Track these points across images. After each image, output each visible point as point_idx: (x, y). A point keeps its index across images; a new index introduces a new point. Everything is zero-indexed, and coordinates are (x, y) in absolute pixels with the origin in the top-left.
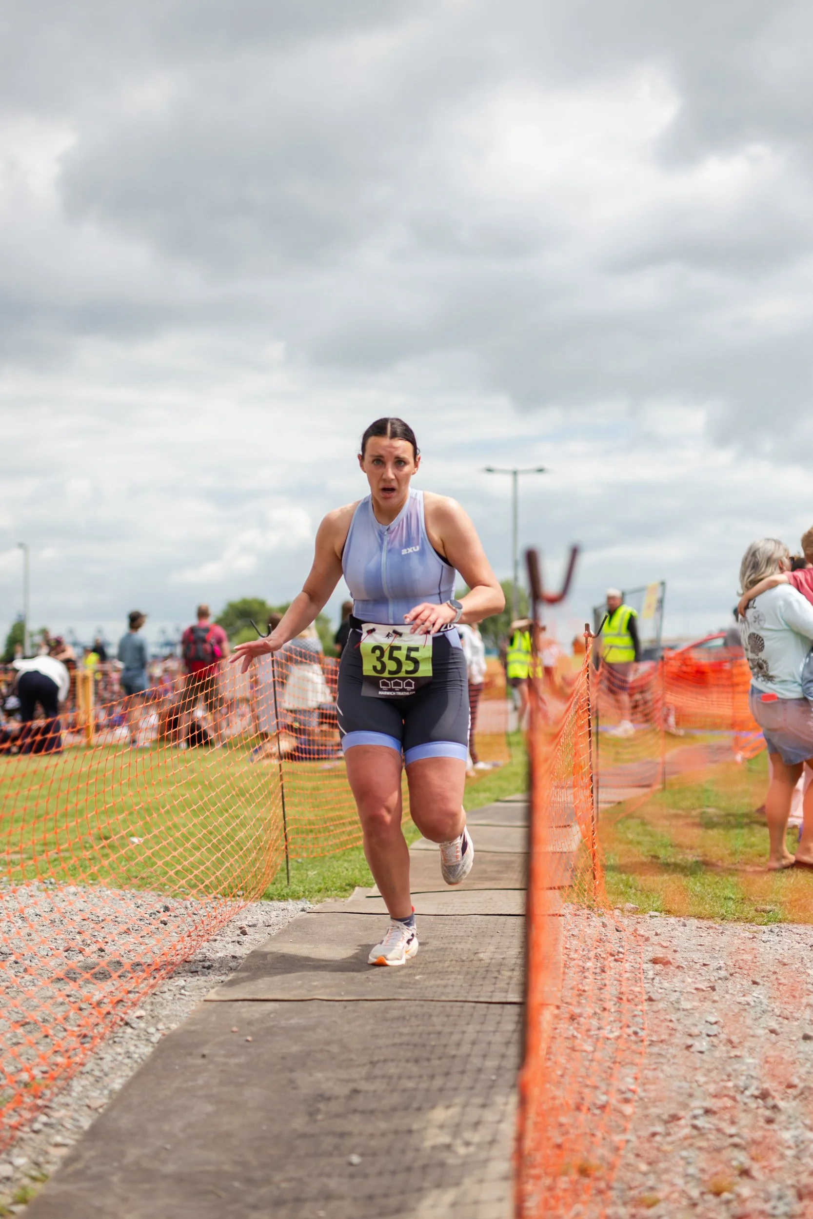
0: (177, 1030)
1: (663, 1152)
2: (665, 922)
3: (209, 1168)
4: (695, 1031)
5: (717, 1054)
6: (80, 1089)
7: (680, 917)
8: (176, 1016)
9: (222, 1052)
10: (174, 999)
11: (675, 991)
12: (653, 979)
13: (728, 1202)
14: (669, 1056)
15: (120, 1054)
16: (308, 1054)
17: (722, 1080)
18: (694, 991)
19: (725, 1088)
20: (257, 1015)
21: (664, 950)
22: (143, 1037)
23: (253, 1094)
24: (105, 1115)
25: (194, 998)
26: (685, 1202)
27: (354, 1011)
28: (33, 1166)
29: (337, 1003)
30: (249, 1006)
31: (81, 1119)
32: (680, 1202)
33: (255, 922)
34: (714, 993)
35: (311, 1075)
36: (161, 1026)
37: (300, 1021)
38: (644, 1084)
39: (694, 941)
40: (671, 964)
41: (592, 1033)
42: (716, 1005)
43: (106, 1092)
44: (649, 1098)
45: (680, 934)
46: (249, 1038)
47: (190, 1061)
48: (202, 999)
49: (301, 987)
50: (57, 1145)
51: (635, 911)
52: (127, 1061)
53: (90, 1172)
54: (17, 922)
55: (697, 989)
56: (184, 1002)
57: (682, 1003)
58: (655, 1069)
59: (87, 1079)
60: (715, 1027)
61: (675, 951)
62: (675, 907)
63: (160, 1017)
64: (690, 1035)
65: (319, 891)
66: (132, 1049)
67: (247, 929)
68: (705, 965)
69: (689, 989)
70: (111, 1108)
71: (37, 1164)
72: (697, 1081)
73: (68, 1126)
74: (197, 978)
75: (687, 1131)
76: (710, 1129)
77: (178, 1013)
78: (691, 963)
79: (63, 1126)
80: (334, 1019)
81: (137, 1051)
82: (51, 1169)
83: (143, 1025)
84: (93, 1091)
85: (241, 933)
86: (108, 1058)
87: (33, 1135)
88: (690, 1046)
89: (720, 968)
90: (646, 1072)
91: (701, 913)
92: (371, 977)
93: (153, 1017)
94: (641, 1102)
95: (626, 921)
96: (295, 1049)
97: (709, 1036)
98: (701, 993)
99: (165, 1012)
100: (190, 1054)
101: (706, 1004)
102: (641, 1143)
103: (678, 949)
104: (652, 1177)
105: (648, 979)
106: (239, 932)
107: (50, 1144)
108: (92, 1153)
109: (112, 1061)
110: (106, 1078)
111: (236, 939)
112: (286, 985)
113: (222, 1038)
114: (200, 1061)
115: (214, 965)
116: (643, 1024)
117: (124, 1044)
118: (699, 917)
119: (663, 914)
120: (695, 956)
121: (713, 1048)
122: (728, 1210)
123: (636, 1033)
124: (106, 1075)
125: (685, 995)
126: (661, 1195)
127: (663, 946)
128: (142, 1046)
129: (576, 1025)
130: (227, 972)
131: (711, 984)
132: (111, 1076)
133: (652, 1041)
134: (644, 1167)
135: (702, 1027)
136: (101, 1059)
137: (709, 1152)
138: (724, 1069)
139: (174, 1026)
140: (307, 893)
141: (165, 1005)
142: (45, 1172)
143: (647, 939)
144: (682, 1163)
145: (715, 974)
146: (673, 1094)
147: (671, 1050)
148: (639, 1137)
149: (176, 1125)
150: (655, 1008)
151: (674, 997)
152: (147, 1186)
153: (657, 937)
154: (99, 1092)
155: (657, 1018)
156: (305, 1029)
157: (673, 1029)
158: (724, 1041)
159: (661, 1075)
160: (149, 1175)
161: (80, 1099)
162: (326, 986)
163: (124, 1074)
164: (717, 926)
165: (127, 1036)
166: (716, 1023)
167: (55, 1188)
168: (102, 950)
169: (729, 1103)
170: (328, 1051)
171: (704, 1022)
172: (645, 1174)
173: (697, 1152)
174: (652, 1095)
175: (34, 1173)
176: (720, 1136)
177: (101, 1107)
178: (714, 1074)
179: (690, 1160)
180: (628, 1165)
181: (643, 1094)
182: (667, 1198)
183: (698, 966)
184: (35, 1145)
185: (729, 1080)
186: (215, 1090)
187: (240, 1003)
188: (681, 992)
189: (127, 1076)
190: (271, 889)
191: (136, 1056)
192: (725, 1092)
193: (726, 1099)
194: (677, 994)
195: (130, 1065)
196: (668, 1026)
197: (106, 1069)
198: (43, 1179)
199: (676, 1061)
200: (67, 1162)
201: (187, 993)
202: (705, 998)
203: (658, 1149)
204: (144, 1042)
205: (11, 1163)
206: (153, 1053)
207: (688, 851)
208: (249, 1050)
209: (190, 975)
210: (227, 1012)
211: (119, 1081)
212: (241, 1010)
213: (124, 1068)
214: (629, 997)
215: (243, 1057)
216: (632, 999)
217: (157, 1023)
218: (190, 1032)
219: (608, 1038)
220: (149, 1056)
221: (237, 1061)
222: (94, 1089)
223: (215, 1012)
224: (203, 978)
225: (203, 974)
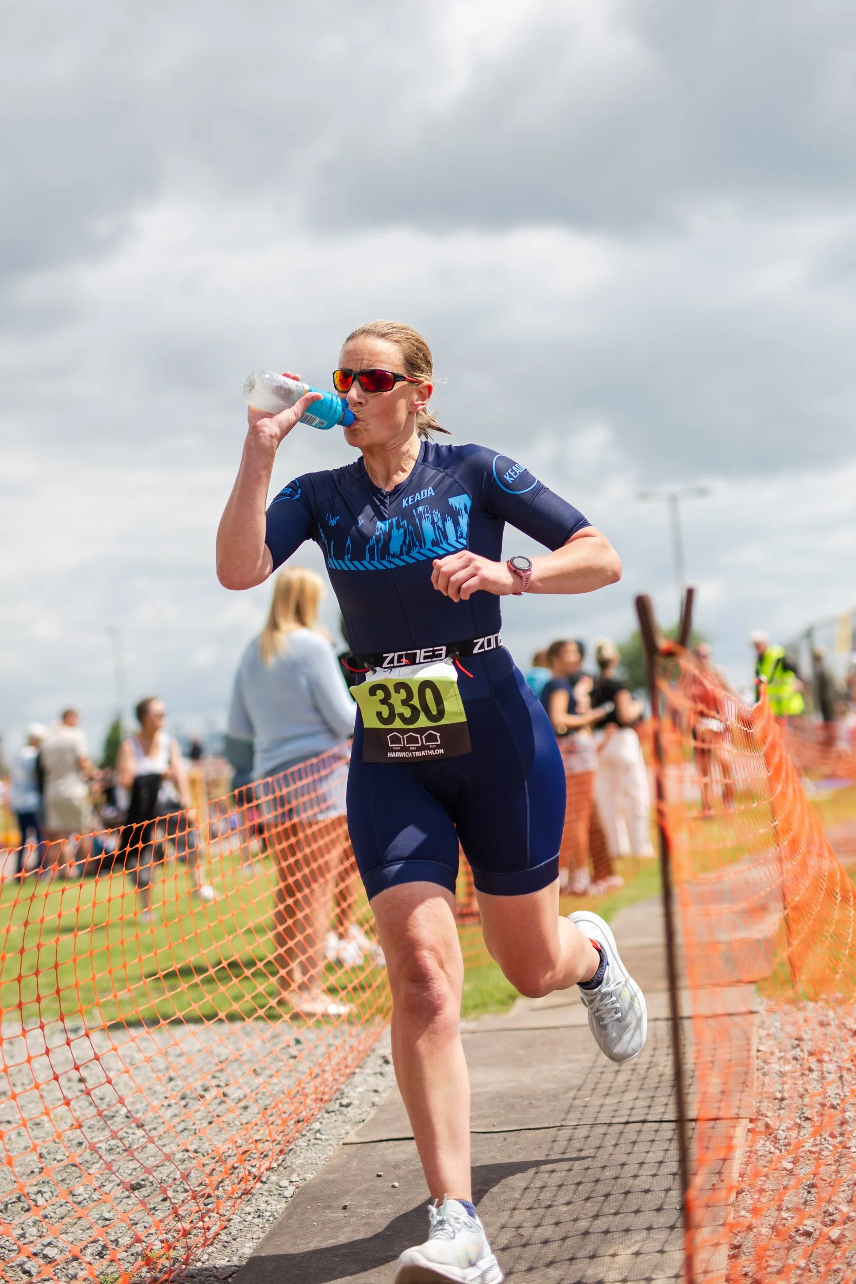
0: (311, 1180)
6: (206, 1257)
8: (312, 1164)
9: (365, 1202)
10: (308, 1145)
15: (249, 1214)
20: (404, 1156)
25: (332, 1142)
27: (516, 1143)
29: (495, 1135)
30: (395, 1146)
36: (294, 1178)
43: (235, 1258)
46: (396, 1184)
47: (329, 1215)
48: (341, 1143)
52: (257, 1221)
56: (320, 1147)
59: (212, 1245)
63: (294, 1167)
65: (476, 1007)
66: (263, 1206)
74: (335, 1118)
77: (314, 1161)
80: (492, 1154)
81: (269, 1208)
83: (274, 1178)
85: (384, 1063)
86: (236, 1219)
92: (534, 1102)
93: (285, 1168)
95: (831, 1014)
99: (300, 1161)
100: (330, 1207)
106: (381, 1062)
109: (240, 1222)
110: (234, 1243)
111: (378, 1070)
113: (365, 1186)
114: (341, 1214)
115: (354, 1102)
117: (254, 1201)
123: (843, 1144)
124: (233, 1240)
128: (274, 1202)
129: (774, 1140)
130: (368, 1109)
132: (241, 1239)
136: (228, 1220)
139: (309, 1176)
141: (298, 1153)
154: (227, 1259)
163: (255, 1236)
165: (257, 1192)
168: (225, 1095)
177: (230, 1276)
187: (384, 1143)
189: (259, 1238)
191: (268, 1214)
195: (261, 1226)
197: (234, 1232)
201: (323, 1137)
204: (276, 1198)
206: (286, 1208)
208: (396, 1197)
209: (326, 1115)
210: (369, 1155)
211: (250, 1244)
212: (385, 1152)
213: (254, 1229)
214: (835, 1102)
215: (390, 1206)
216: (838, 1104)
217: (291, 1174)
218: (328, 1182)
219: (811, 1152)
220: (283, 1212)
221: (383, 1211)
222: (222, 1257)
223: (356, 1157)
224: (341, 1118)
225: (341, 1113)
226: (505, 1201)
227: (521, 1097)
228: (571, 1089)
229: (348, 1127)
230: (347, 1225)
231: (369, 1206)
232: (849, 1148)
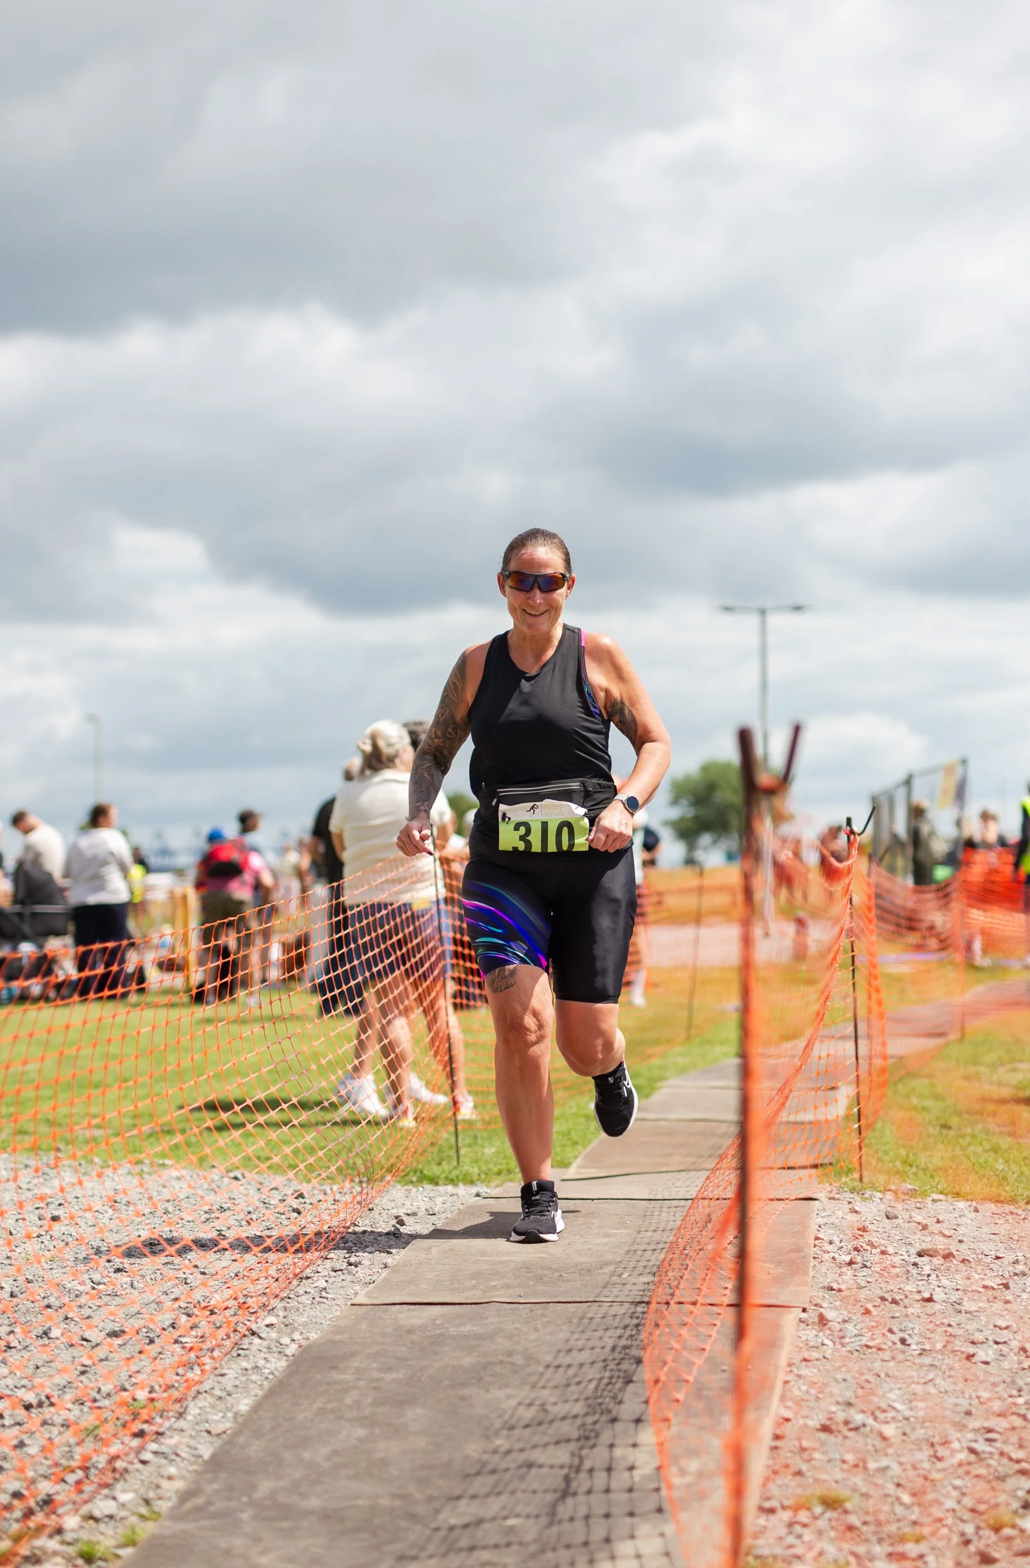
0: (316, 1340)
1: (932, 1481)
2: (951, 1208)
3: (360, 1502)
4: (980, 1337)
5: (1006, 1365)
6: (198, 1411)
7: (972, 1201)
8: (316, 1323)
9: (375, 1365)
10: (313, 1303)
11: (957, 1290)
12: (929, 1275)
13: (1009, 1539)
14: (944, 1367)
15: (246, 1369)
16: (485, 1367)
17: (1011, 1396)
18: (982, 1290)
19: (1015, 1404)
20: (418, 1322)
21: (946, 1240)
22: (275, 1349)
23: (415, 1415)
24: (230, 1442)
25: (339, 1302)
26: (956, 1539)
27: (543, 1316)
28: (141, 1502)
29: (522, 1307)
30: (409, 1310)
31: (199, 1446)
32: (950, 1539)
33: (414, 1209)
34: (1008, 1292)
35: (487, 1391)
36: (296, 1336)
37: (474, 1329)
38: (910, 1401)
39: (986, 1230)
40: (954, 1257)
41: (847, 1340)
42: (1008, 1306)
43: (230, 1415)
44: (916, 1418)
45: (969, 1221)
48: (349, 1303)
49: (474, 1287)
50: (170, 1478)
51: (913, 1193)
52: (255, 1377)
53: (212, 1508)
54: (106, 1212)
55: (985, 1287)
56: (326, 1306)
57: (965, 1303)
58: (925, 1383)
59: (205, 1399)
60: (1006, 1331)
61: (961, 1241)
62: (966, 1188)
63: (296, 1325)
64: (973, 1343)
65: (499, 1173)
66: (261, 1363)
67: (405, 1218)
68: (997, 1258)
69: (974, 1287)
70: (238, 1433)
71: (147, 1502)
72: (978, 1397)
73: (183, 1455)
74: (343, 1277)
75: (963, 1456)
76: (991, 1453)
77: (319, 1320)
78: (980, 1256)
79: (177, 1455)
80: (517, 1325)
81: (268, 1365)
82: (164, 1506)
83: (274, 1335)
84: (216, 1414)
85: (397, 1223)
86: (231, 1374)
87: (140, 1466)
88: (973, 1355)
89: (1016, 1262)
90: (913, 1386)
91: (999, 1195)
93: (287, 1325)
94: (905, 1422)
95: (899, 1206)
96: (467, 1361)
97: (997, 1343)
98: (990, 1293)
99: (302, 1319)
100: (335, 1368)
101: (995, 1306)
102: (904, 1470)
103: (965, 1239)
104: (916, 1509)
105: (924, 1275)
106: (394, 1222)
107: (162, 1477)
108: (216, 1486)
109: (236, 1378)
110: (229, 1398)
111: (391, 1230)
112: (456, 1285)
115: (363, 1262)
116: (913, 1329)
117: (251, 1357)
118: (998, 1201)
119: (950, 1197)
120: (985, 1247)
121: (1001, 1358)
122: (1009, 1548)
123: (903, 1341)
124: (229, 1395)
125: (969, 1294)
126: (926, 1531)
127: (945, 1236)
128: (274, 1360)
129: (828, 1332)
130: (380, 1270)
131: (1005, 1281)
132: (234, 1396)
133: (924, 1350)
134: (906, 1498)
135: (990, 1332)
136: (222, 1375)
137: (989, 1482)
138: (1013, 1382)
139: (313, 1336)
140: (483, 1176)
141: (301, 1310)
142: (156, 1509)
143: (925, 1227)
144: (954, 1493)
145: (1011, 1268)
146: (948, 1413)
147: (946, 1361)
148: (901, 1464)
149: (319, 1454)
150: (929, 1310)
151: (955, 1296)
152: (285, 1524)
153: (938, 1225)
154: (221, 1415)
155: (931, 1322)
156: (481, 1337)
157: (951, 1335)
158: (1016, 1350)
159: (933, 1390)
160: (286, 1512)
161: (197, 1424)
162: (507, 1286)
163: (252, 1393)
164: (1020, 1212)
165: (254, 1348)
166: (1006, 1328)
167: (169, 1527)
169: (1018, 1422)
170: (508, 1362)
171: (991, 1327)
172: (907, 1507)
173: (974, 1481)
174: (921, 1413)
175: (143, 1510)
176: (1005, 1461)
177: (224, 1432)
178: (1000, 1389)
179: (965, 1490)
180: (886, 1496)
181: (907, 1413)
182: (934, 1534)
183: (989, 1259)
184: (143, 1478)
185: (1020, 1396)
186: (367, 1412)
187: (397, 1306)
188: (964, 1291)
189: (256, 1396)
190: (435, 1170)
191: (267, 1371)
192: (1014, 1409)
193: (1014, 1417)
194: (960, 1293)
195: (259, 1383)
196: (946, 1332)
197: (229, 1388)
198: (156, 1516)
199: (952, 1373)
200: (185, 1496)
201: (329, 1296)
202: (995, 1298)
203: (926, 1478)
204: (276, 1355)
205: (114, 1498)
206: (288, 1366)
207: (990, 1119)
208: (409, 1363)
209: (333, 1274)
210: (381, 1318)
211: (247, 1401)
212: (399, 1316)
213: (252, 1386)
214: (898, 1297)
215: (402, 1371)
216: (901, 1300)
217: (292, 1332)
218: (333, 1342)
219: (868, 1347)
220: (284, 1370)
221: (394, 1376)
222: (215, 1412)
223: (365, 1319)
224: (349, 1278)
225: (350, 1273)
226: (530, 1375)
227: (550, 1268)
228: (607, 1264)
229: (358, 1288)
230: (353, 1388)
231: (380, 1370)
232: (909, 1345)
